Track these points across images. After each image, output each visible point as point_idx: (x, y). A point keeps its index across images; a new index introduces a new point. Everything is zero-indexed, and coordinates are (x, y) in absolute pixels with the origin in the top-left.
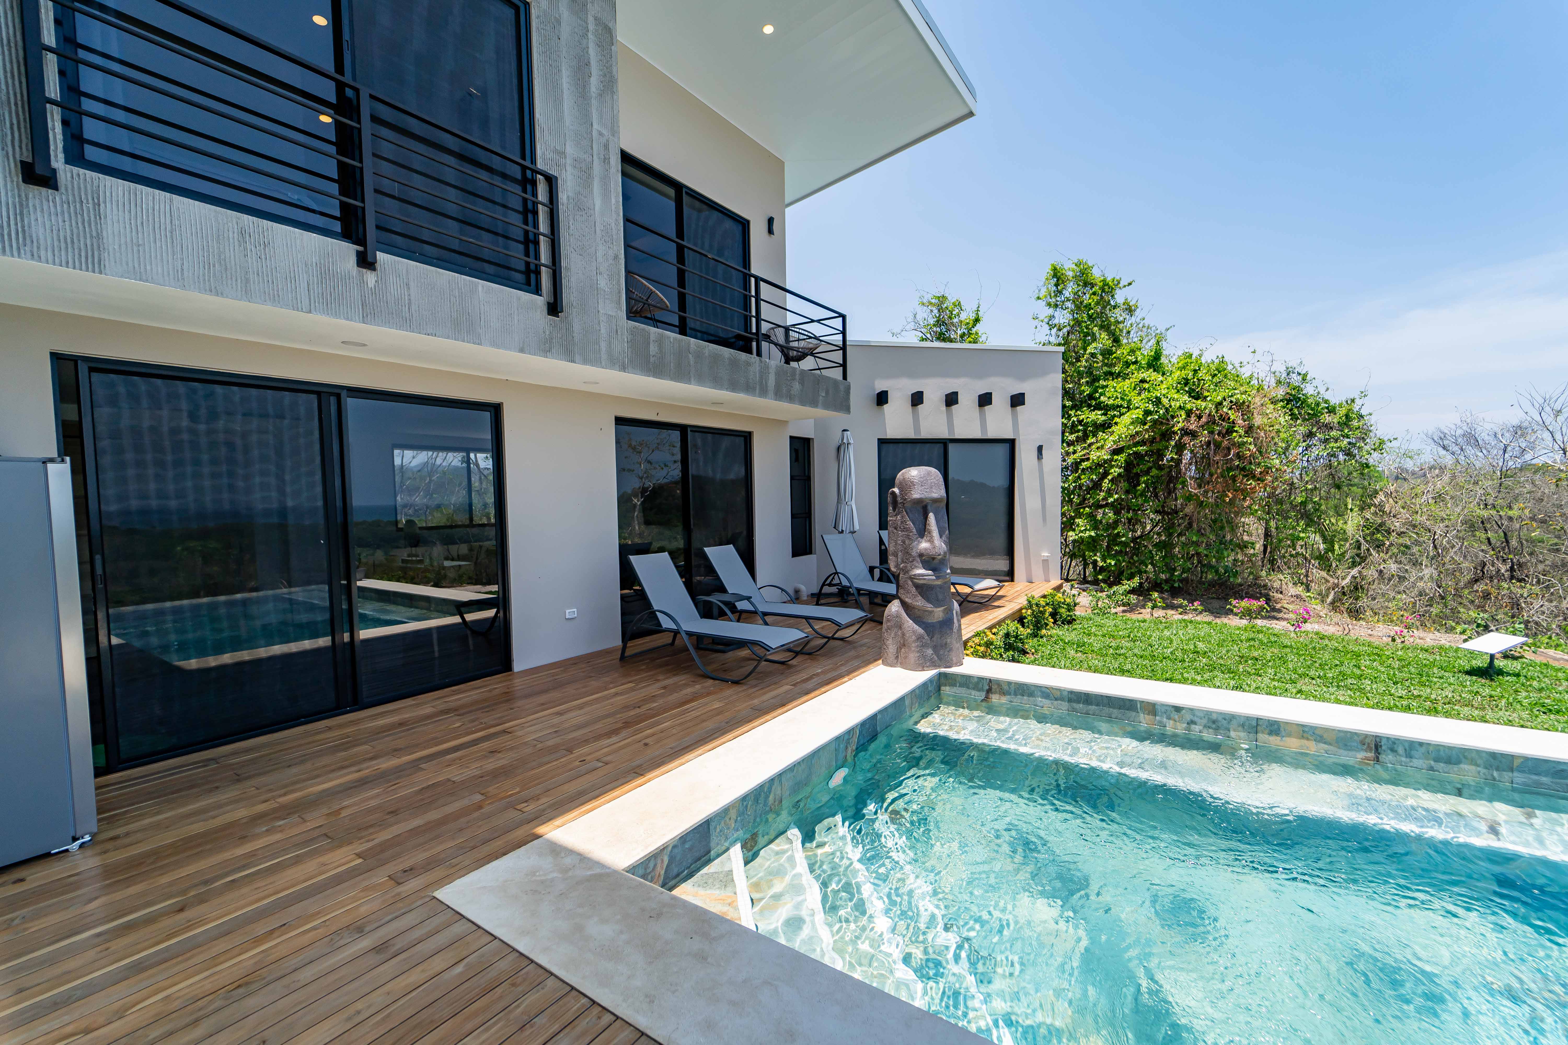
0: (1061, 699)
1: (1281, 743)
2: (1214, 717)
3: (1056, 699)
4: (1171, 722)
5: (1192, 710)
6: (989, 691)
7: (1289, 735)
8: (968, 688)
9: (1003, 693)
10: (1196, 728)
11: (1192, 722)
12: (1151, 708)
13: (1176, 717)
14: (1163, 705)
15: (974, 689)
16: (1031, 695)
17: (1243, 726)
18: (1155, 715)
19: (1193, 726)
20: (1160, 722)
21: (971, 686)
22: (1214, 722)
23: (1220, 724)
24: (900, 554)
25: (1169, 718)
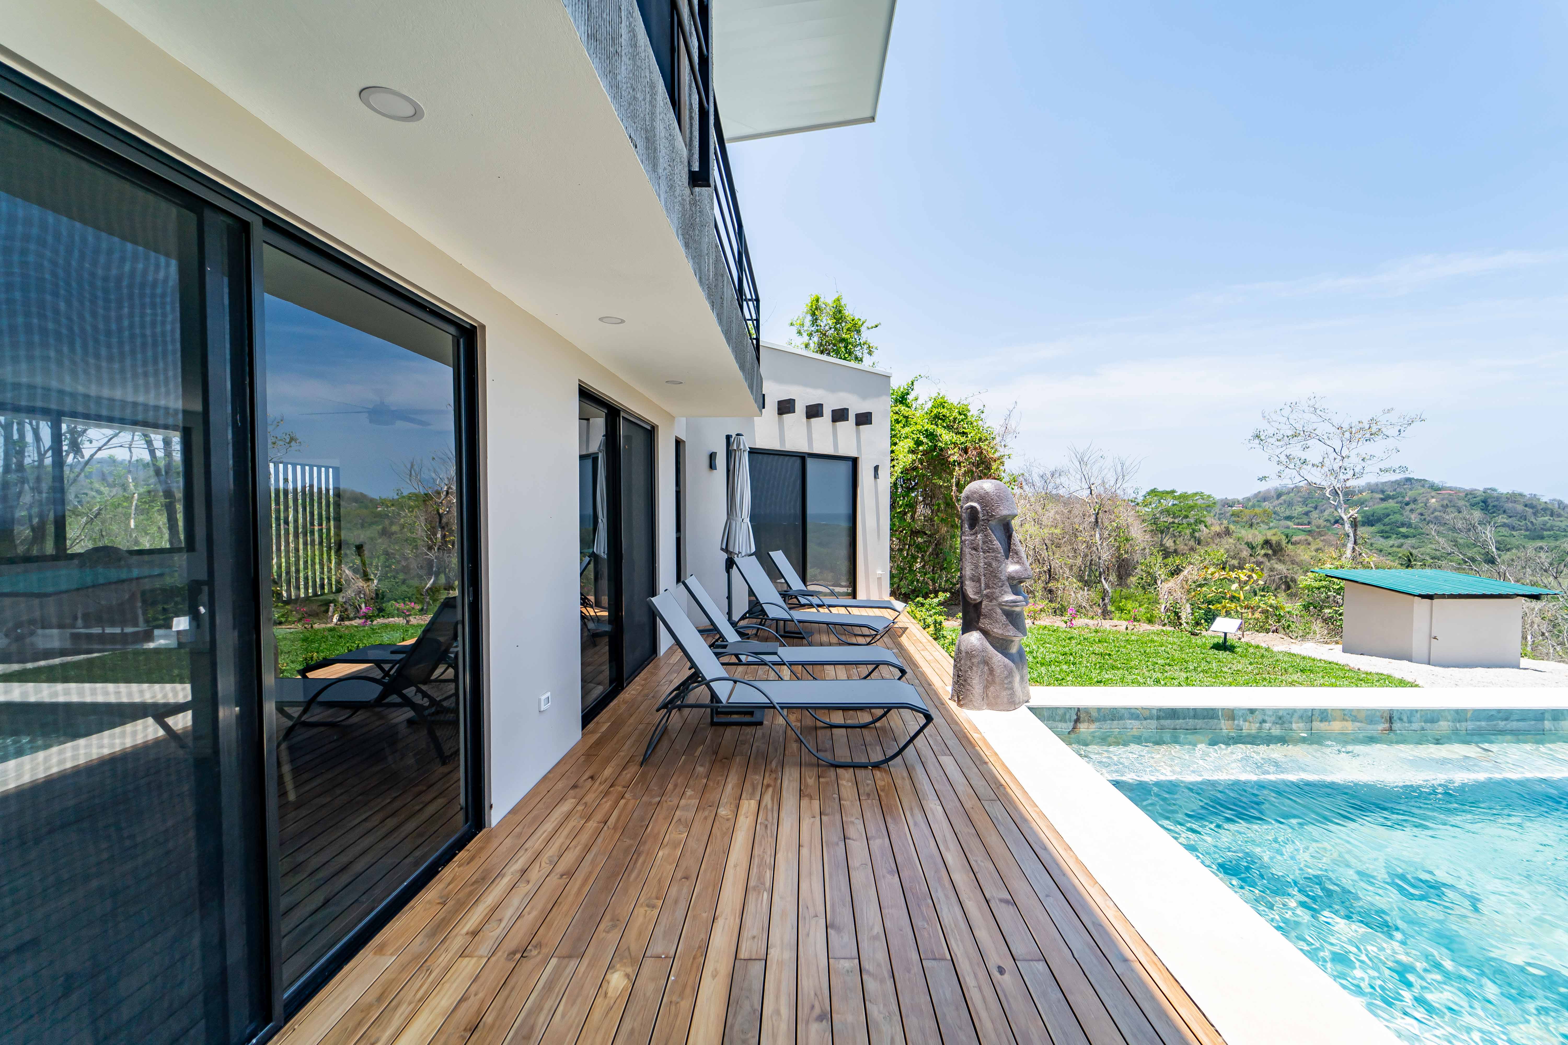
0: (1151, 718)
1: (1328, 728)
2: (1281, 713)
3: (1145, 719)
4: (1247, 724)
5: (1263, 710)
6: (1077, 720)
7: (1335, 720)
8: (1054, 720)
9: (1091, 720)
10: (1267, 726)
11: (1264, 721)
12: (1231, 714)
13: (1251, 719)
14: (1240, 709)
15: (1061, 721)
16: (1121, 718)
17: (1301, 717)
18: (1234, 719)
19: (1264, 724)
20: (1238, 725)
21: (1057, 718)
22: (1280, 718)
23: (1285, 719)
24: (983, 578)
25: (1245, 721)
